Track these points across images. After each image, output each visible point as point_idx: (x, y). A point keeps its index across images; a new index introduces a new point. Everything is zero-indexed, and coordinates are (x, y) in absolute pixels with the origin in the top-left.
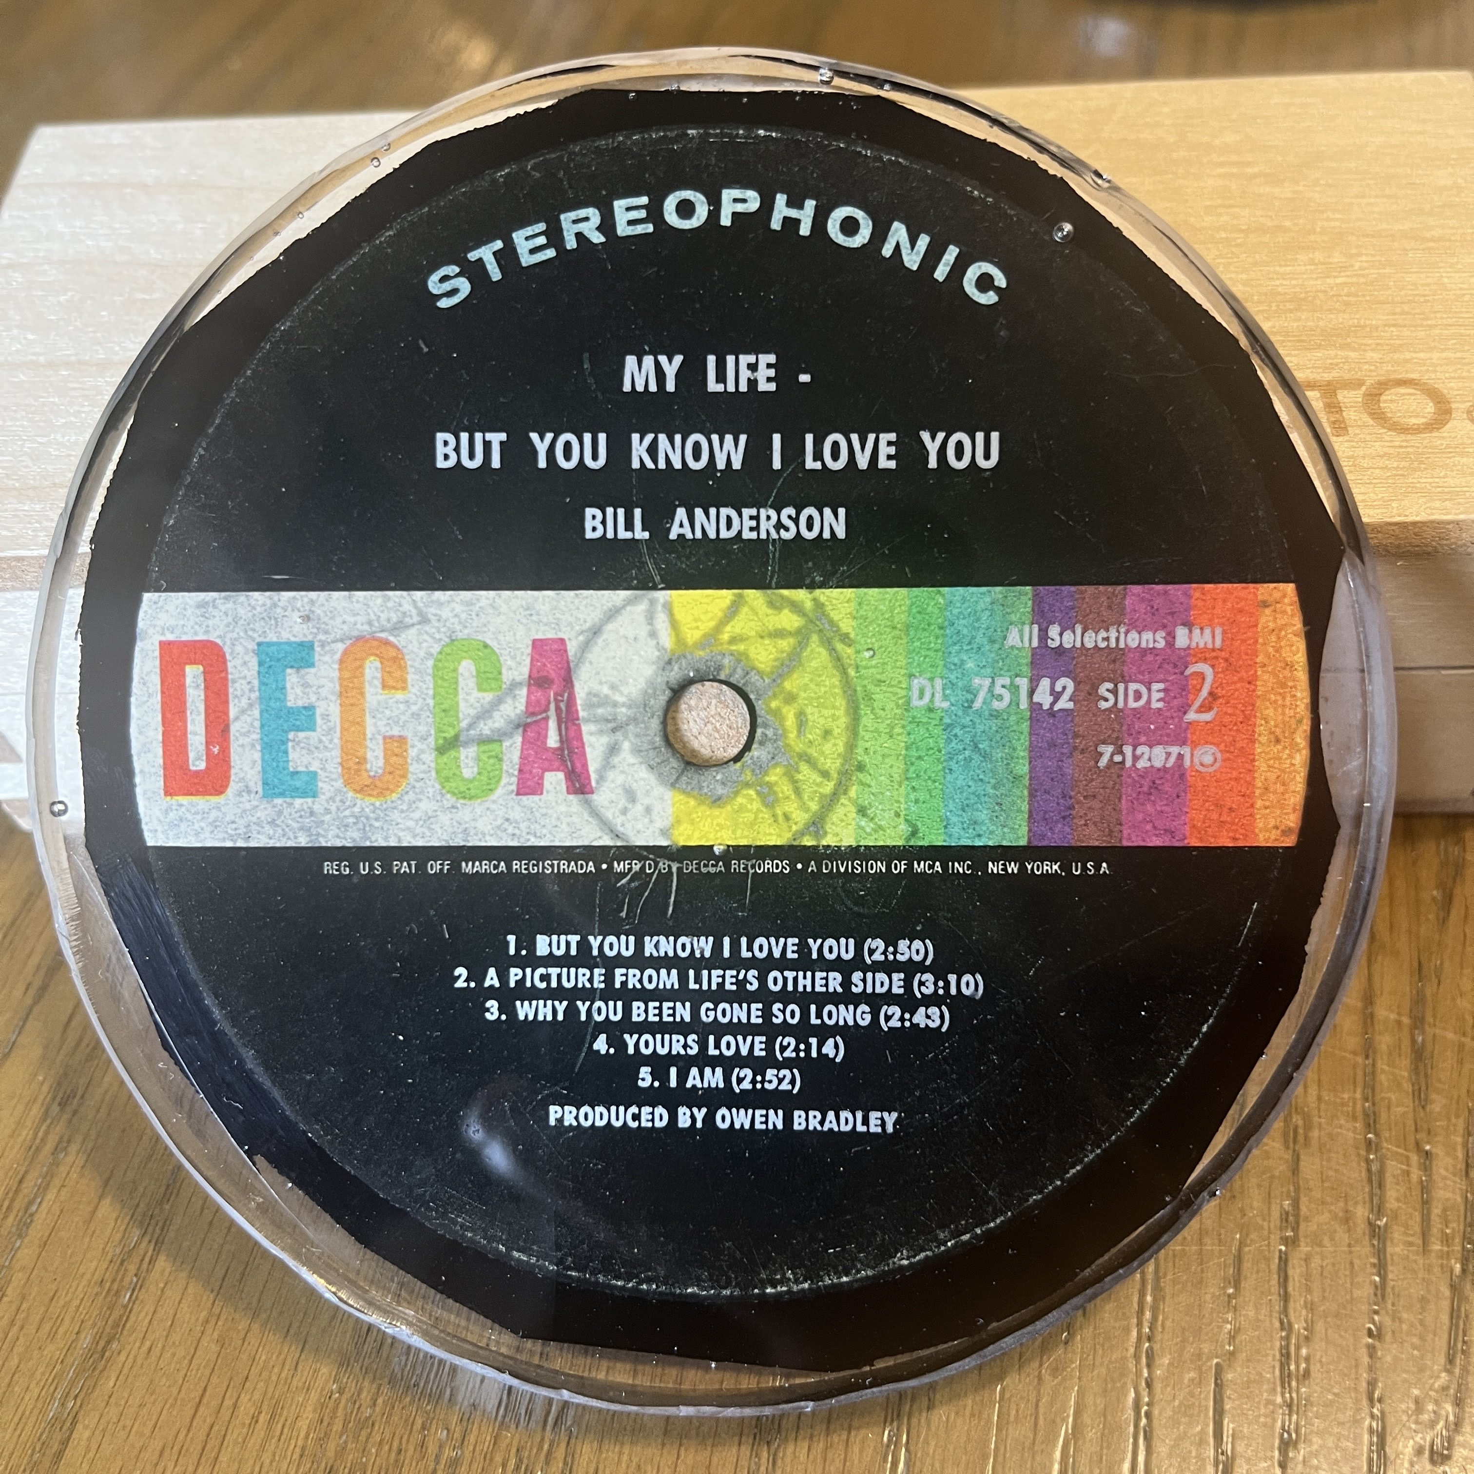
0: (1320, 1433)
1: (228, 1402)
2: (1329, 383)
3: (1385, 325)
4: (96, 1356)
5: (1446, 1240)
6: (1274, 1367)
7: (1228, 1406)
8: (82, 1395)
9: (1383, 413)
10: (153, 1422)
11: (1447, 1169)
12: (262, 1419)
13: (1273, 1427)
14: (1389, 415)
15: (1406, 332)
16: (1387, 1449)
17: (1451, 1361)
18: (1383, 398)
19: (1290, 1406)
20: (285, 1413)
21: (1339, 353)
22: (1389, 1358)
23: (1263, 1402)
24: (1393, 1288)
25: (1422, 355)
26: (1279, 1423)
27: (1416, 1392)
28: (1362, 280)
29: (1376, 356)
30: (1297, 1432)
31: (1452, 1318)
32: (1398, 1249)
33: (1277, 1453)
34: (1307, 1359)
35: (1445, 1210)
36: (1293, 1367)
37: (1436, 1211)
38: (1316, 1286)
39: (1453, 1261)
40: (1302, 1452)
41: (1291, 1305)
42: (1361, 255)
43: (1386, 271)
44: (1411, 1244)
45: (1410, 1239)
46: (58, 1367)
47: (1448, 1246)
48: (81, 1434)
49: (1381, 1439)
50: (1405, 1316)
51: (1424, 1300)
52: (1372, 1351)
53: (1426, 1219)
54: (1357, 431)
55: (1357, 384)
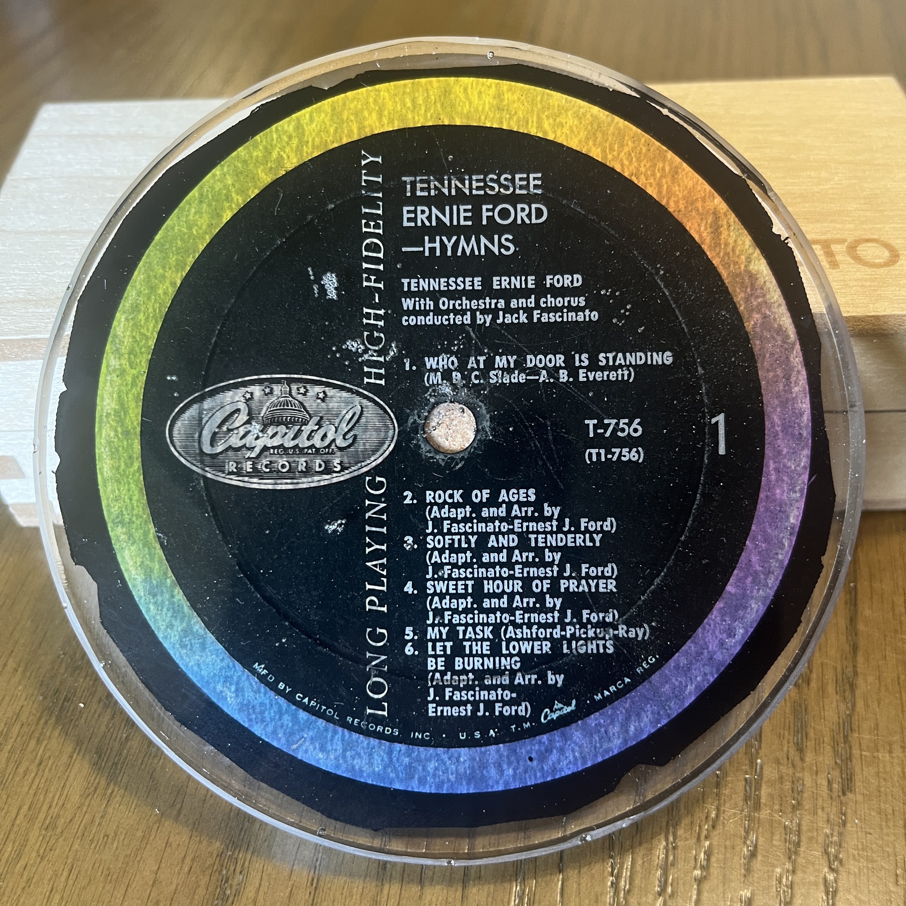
2: (826, 241)
3: (856, 210)
9: (859, 257)
14: (863, 258)
15: (868, 214)
18: (858, 249)
21: (832, 225)
25: (879, 226)
28: (840, 186)
29: (852, 226)
42: (838, 173)
43: (854, 181)
54: (845, 266)
55: (842, 241)
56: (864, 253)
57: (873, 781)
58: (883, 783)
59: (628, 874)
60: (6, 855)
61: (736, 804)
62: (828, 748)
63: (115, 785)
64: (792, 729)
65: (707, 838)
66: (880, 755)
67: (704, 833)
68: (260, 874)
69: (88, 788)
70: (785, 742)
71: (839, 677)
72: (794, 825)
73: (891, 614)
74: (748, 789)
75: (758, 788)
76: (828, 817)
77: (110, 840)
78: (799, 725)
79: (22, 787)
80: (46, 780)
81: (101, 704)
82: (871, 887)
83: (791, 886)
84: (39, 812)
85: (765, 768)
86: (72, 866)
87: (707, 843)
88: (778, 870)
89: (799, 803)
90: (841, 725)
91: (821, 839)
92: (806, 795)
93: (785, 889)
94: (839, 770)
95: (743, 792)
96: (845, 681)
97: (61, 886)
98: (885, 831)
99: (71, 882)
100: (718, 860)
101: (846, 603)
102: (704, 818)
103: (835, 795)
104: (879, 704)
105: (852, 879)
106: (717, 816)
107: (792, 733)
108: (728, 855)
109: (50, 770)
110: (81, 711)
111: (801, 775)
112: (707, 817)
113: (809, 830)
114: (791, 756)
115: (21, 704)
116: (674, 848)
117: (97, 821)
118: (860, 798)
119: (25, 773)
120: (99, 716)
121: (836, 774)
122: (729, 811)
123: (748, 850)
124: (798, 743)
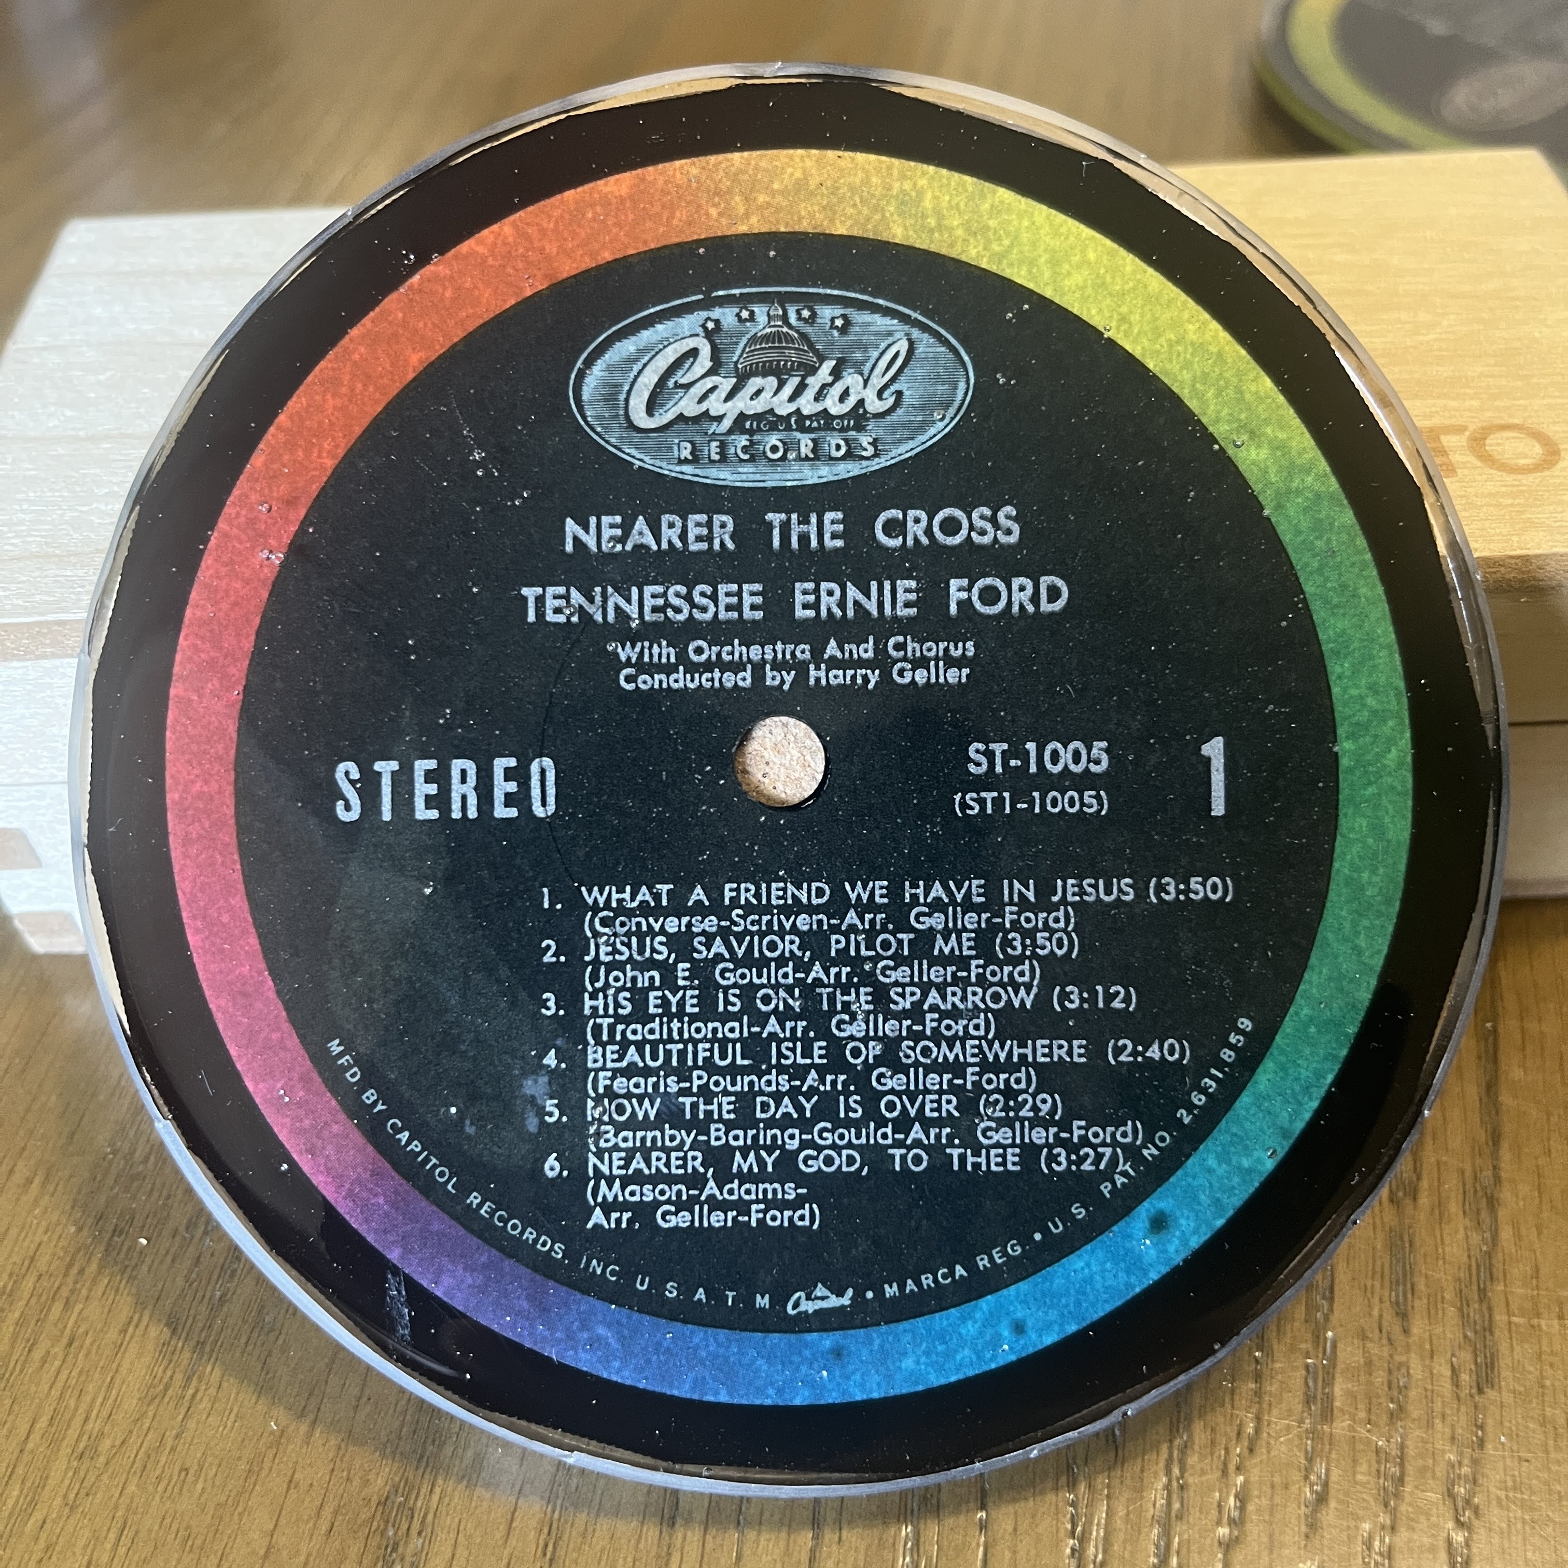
3: (1482, 376)
9: (1490, 455)
14: (1497, 457)
15: (1503, 382)
18: (1489, 442)
25: (1523, 402)
28: (1452, 336)
29: (1476, 404)
42: (1447, 314)
54: (1466, 472)
55: (1460, 430)
56: (1499, 449)
57: (1532, 1369)
58: (1548, 1371)
59: (1102, 1533)
60: (10, 1503)
61: (1290, 1410)
62: (1452, 1311)
63: (200, 1381)
64: (1387, 1278)
65: (1238, 1469)
66: (1543, 1323)
67: (1234, 1461)
68: (453, 1535)
69: (152, 1386)
70: (1376, 1300)
71: (1469, 1186)
72: (1393, 1446)
73: (1558, 1076)
74: (1311, 1383)
75: (1329, 1381)
76: (1453, 1432)
77: (190, 1478)
78: (1399, 1269)
79: (37, 1385)
80: (80, 1373)
81: (178, 1238)
82: (1529, 1554)
83: (1389, 1554)
84: (68, 1426)
85: (1340, 1346)
86: (125, 1523)
87: (1240, 1479)
88: (1367, 1526)
89: (1401, 1408)
90: (1474, 1271)
91: (1440, 1471)
92: (1413, 1393)
93: (1378, 1558)
94: (1470, 1350)
95: (1303, 1389)
96: (1480, 1193)
97: (105, 1558)
98: (1553, 1455)
99: (122, 1551)
100: (1259, 1511)
101: (1479, 1057)
102: (1233, 1435)
103: (1465, 1392)
104: (1540, 1233)
105: (1496, 1540)
106: (1257, 1430)
107: (1387, 1283)
108: (1277, 1500)
109: (87, 1355)
110: (142, 1251)
111: (1404, 1359)
112: (1239, 1434)
113: (1421, 1455)
114: (1385, 1324)
115: (37, 1239)
116: (1182, 1488)
117: (169, 1443)
118: (1508, 1398)
119: (44, 1361)
120: (173, 1261)
121: (1466, 1356)
122: (1277, 1421)
123: (1312, 1491)
124: (1397, 1303)
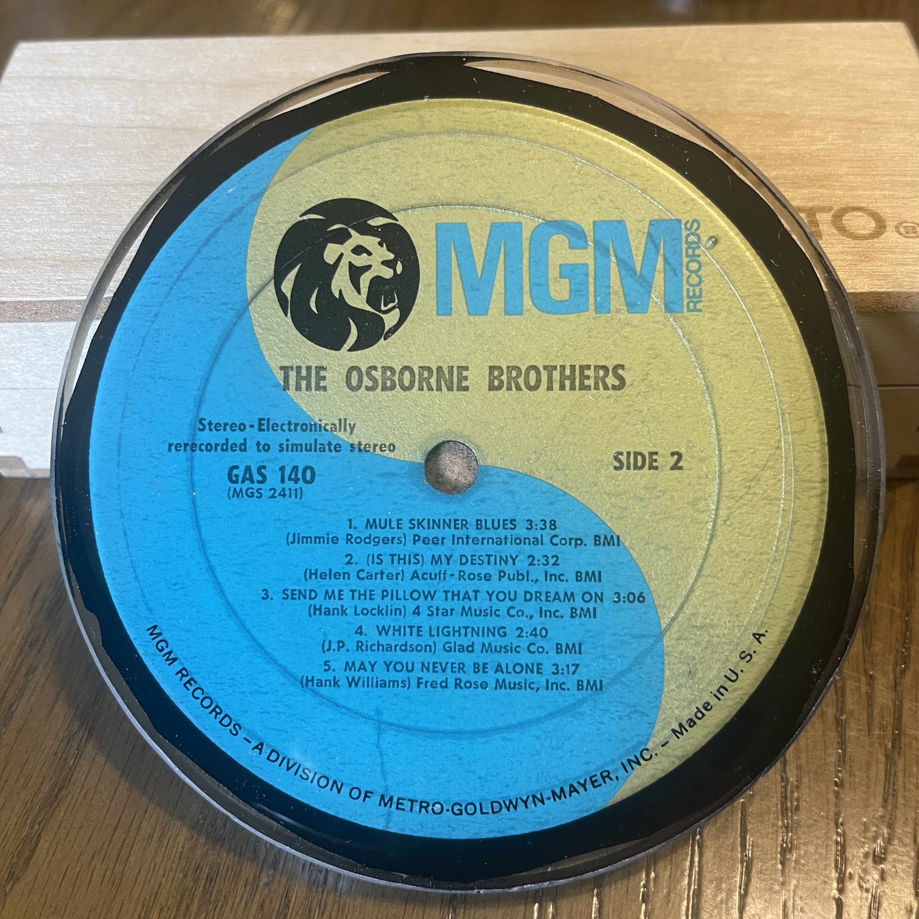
0: (805, 844)
1: (134, 826)
2: (811, 209)
3: (847, 174)
4: (53, 798)
5: (882, 728)
6: (777, 804)
7: (749, 827)
8: (44, 821)
9: (844, 227)
10: (88, 837)
11: (883, 685)
12: (155, 836)
13: (777, 840)
14: (848, 228)
15: (860, 179)
16: (847, 854)
17: (885, 801)
18: (844, 218)
19: (787, 828)
20: (170, 833)
21: (818, 190)
22: (847, 799)
23: (771, 825)
24: (850, 756)
25: (868, 193)
26: (780, 838)
27: (865, 820)
29: (840, 193)
30: (791, 843)
31: (886, 774)
32: (852, 734)
33: (779, 855)
34: (798, 800)
35: (882, 710)
36: (789, 804)
37: (876, 711)
38: (803, 755)
39: (887, 741)
40: (795, 855)
41: (788, 767)
44: (861, 730)
45: (861, 727)
46: (29, 805)
47: (884, 731)
48: (43, 846)
49: (843, 848)
50: (858, 773)
51: (869, 765)
52: (837, 795)
53: (870, 716)
54: (828, 238)
55: (829, 209)
56: (850, 223)
